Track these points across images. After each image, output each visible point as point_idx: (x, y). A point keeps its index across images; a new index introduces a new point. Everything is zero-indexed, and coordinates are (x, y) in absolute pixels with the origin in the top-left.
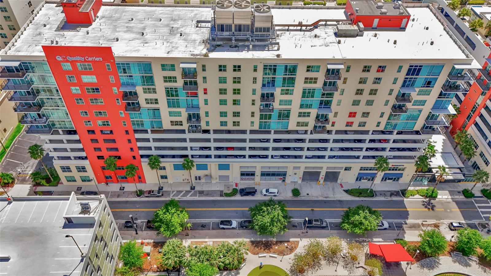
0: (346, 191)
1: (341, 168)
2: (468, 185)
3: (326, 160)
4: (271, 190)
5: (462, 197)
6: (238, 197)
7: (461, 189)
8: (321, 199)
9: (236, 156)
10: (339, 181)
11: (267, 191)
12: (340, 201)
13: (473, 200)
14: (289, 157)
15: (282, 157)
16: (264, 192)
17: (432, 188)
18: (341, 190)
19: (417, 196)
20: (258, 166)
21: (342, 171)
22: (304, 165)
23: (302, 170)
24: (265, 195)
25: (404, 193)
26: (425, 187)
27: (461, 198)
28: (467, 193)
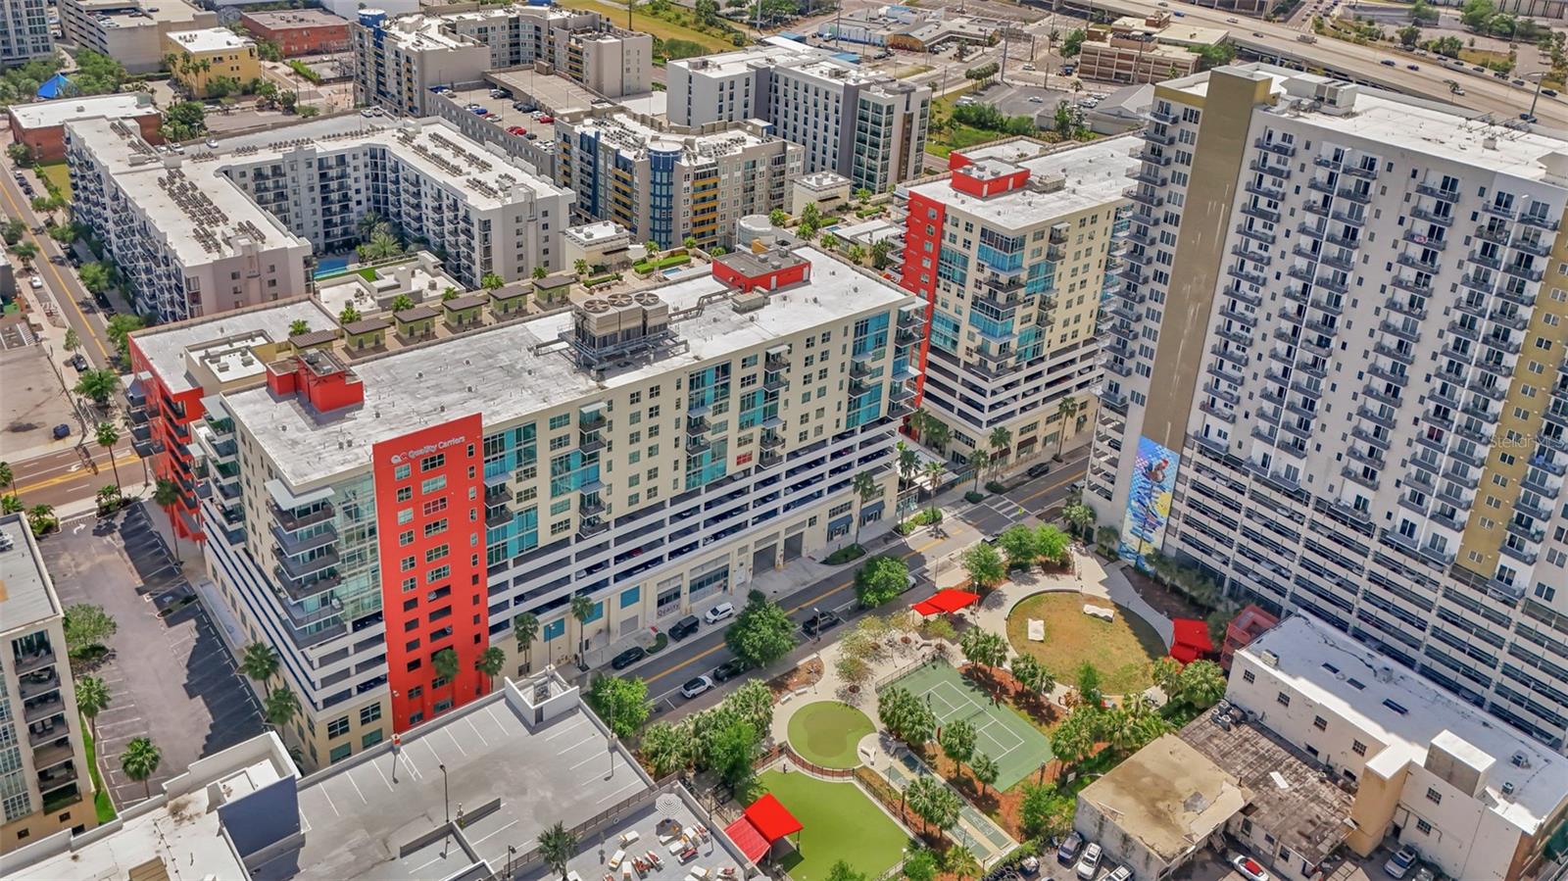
0: (825, 562)
1: (802, 524)
2: (968, 486)
3: (782, 515)
4: (720, 608)
5: (970, 505)
6: (673, 646)
7: (962, 496)
8: (798, 589)
9: (646, 566)
10: (804, 553)
11: (715, 612)
12: (827, 580)
13: (984, 503)
14: (725, 532)
15: (716, 537)
16: (711, 617)
17: (929, 508)
18: (815, 565)
19: (918, 528)
20: (685, 569)
21: (806, 529)
22: (753, 537)
23: (752, 550)
24: (715, 621)
25: (898, 531)
26: (916, 511)
27: (969, 507)
28: (972, 498)
